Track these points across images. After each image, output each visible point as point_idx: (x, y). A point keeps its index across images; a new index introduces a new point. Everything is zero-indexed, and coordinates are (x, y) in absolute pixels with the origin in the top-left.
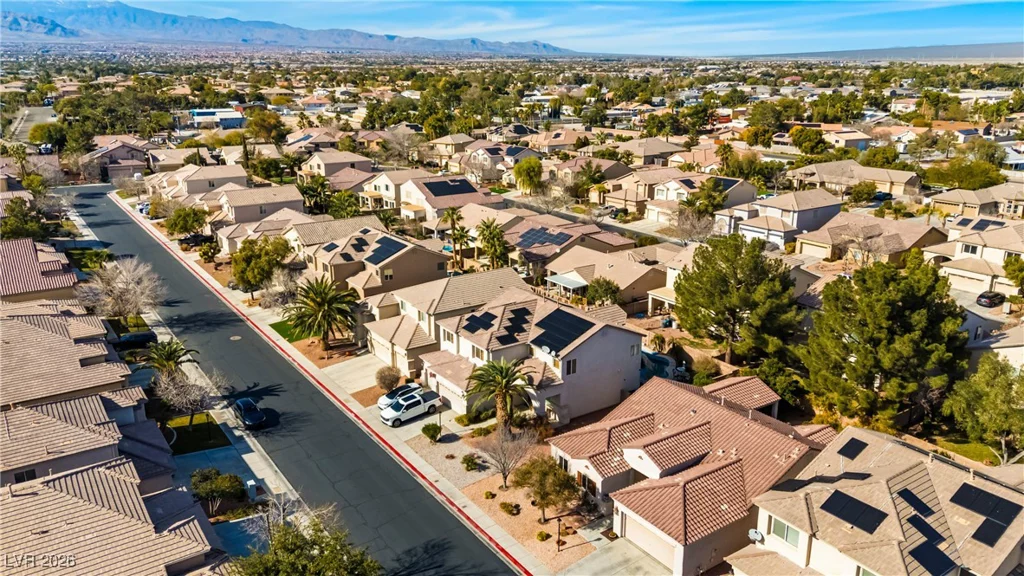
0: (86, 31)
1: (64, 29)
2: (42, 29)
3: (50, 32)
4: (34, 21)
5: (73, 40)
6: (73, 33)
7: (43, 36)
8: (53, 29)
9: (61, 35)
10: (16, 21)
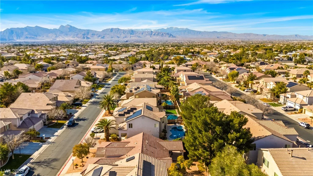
0: (177, 36)
1: (173, 36)
2: (168, 36)
3: (170, 37)
4: (166, 34)
5: (174, 39)
6: (175, 37)
7: (168, 38)
8: (170, 36)
9: (172, 37)
10: (163, 34)
